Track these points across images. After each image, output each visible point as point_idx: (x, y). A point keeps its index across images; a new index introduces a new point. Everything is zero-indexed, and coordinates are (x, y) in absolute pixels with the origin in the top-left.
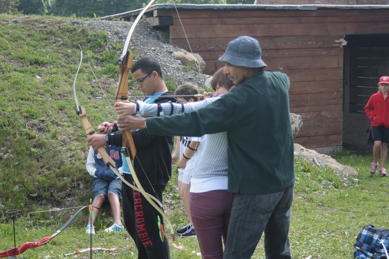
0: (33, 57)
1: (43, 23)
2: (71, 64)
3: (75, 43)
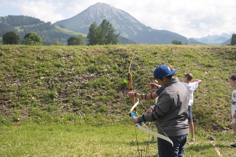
0: (208, 64)
1: (220, 49)
2: (225, 67)
3: (230, 57)
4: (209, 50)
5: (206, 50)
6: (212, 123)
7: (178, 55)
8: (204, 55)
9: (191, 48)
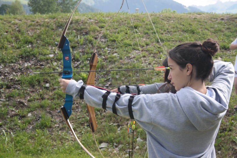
4: (223, 21)
5: (219, 21)
6: (232, 145)
7: (172, 30)
8: (215, 30)
9: (194, 17)
